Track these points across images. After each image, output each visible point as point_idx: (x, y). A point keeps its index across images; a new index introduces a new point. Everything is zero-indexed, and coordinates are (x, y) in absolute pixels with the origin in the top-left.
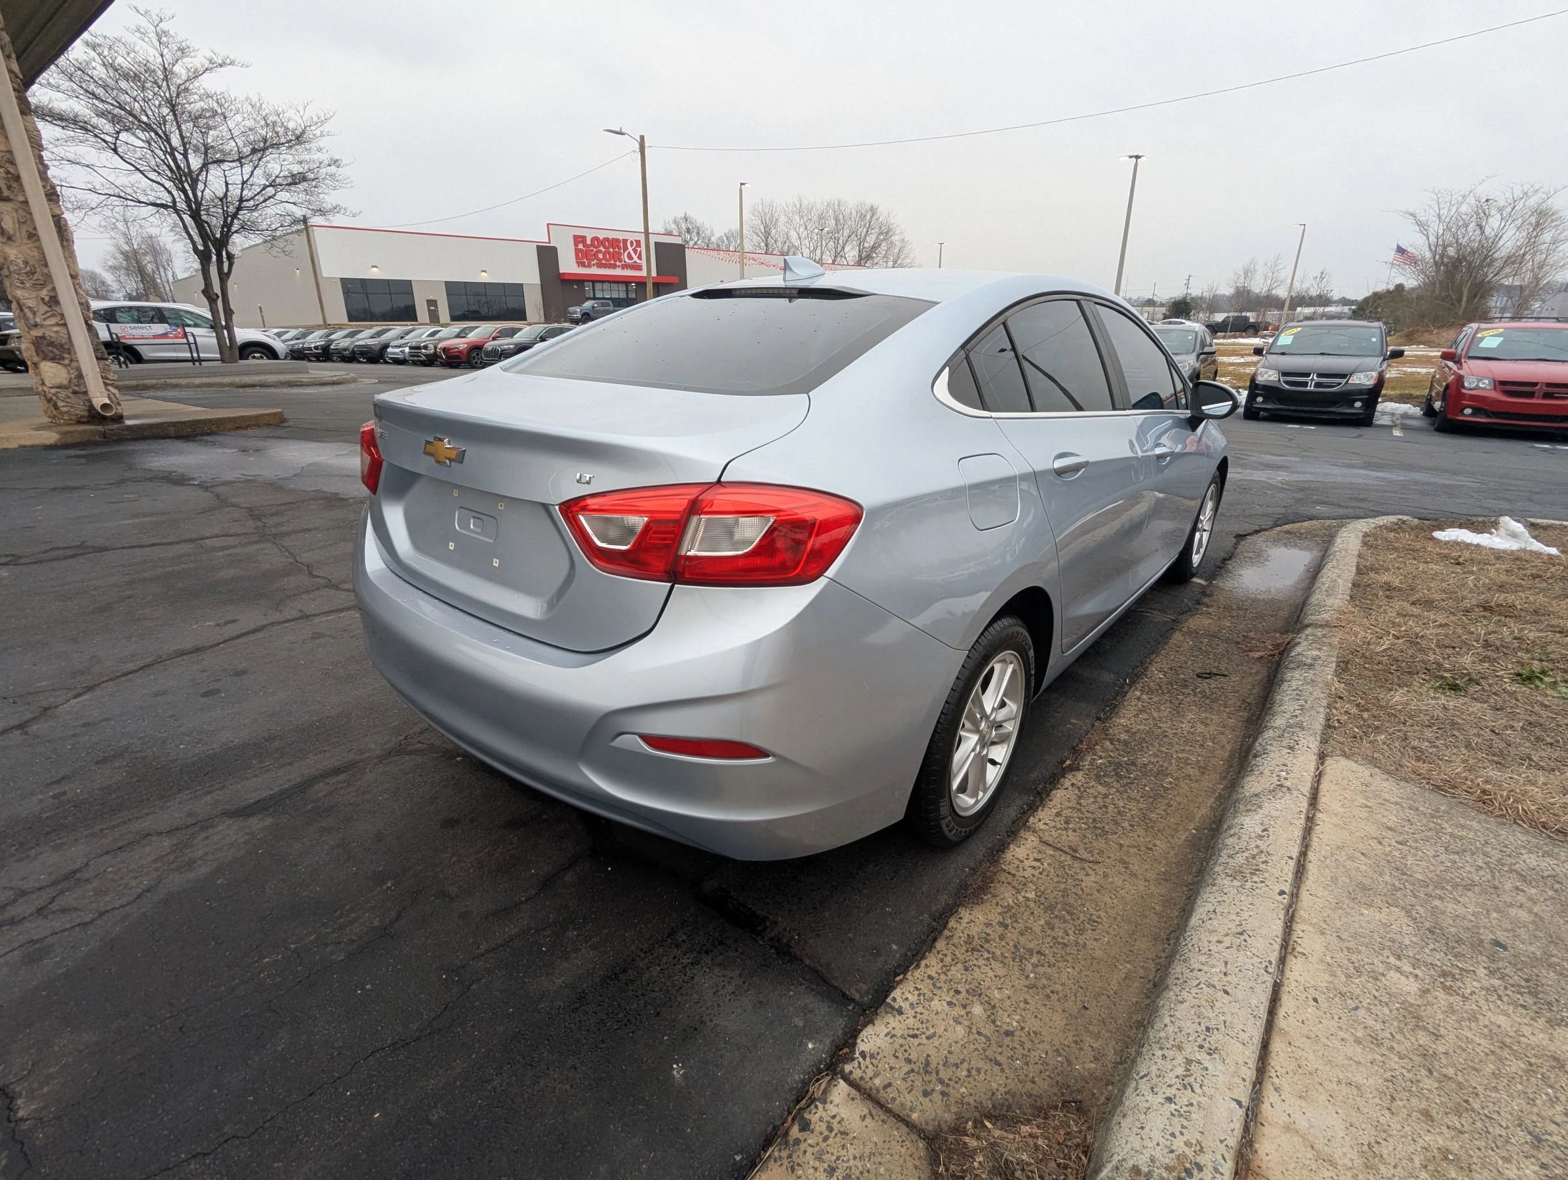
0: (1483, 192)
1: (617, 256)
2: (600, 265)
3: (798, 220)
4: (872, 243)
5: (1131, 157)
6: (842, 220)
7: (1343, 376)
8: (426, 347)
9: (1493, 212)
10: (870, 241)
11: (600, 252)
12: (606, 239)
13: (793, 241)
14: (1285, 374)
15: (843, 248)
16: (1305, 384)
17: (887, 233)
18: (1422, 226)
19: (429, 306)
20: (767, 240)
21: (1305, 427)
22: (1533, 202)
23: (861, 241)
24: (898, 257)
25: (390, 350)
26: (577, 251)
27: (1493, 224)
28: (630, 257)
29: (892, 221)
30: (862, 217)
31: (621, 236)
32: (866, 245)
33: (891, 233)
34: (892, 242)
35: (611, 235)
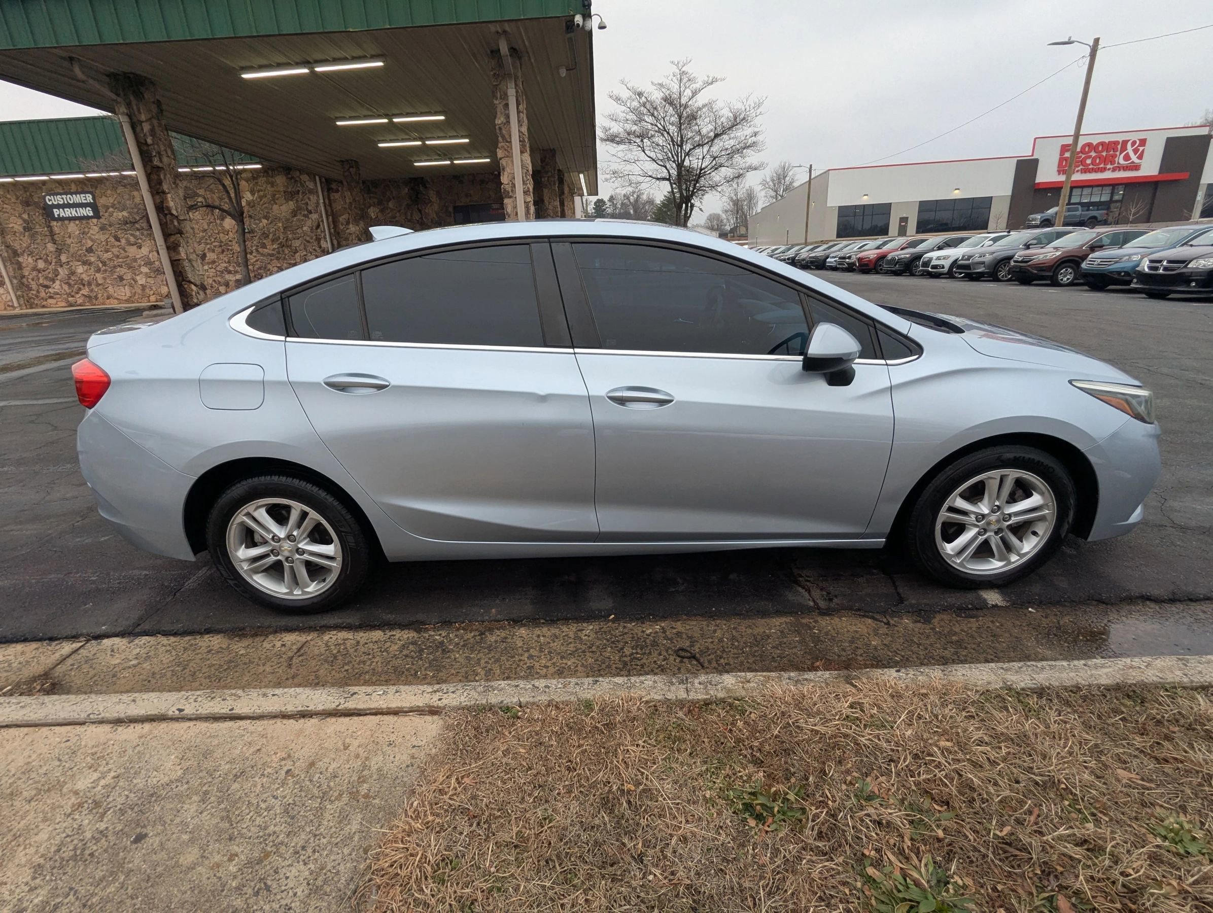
1: (1111, 159)
2: (1086, 171)
8: (849, 258)
11: (1090, 157)
12: (1102, 144)
19: (900, 222)
25: (828, 260)
26: (1062, 159)
28: (1127, 157)
31: (1120, 138)
35: (1106, 139)
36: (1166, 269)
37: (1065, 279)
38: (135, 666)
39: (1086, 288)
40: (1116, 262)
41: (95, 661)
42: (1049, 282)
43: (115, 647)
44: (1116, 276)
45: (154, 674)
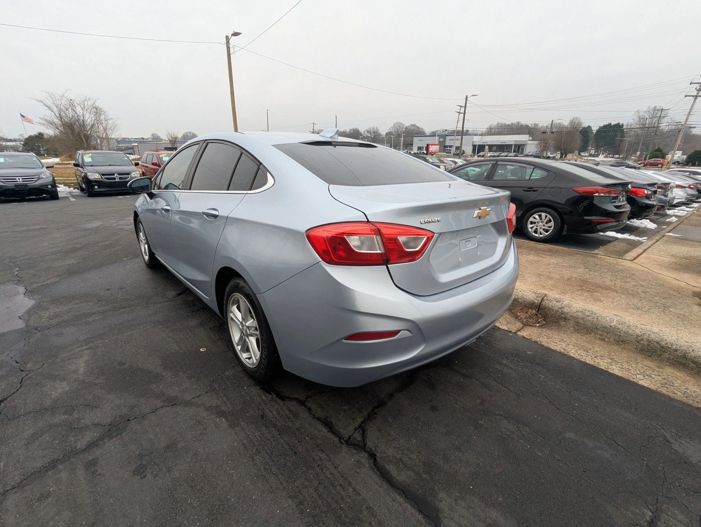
0: (70, 96)
7: (128, 174)
9: (76, 105)
14: (103, 175)
16: (115, 179)
18: (49, 108)
21: (125, 197)
22: (90, 103)
27: (79, 110)
41: (506, 321)
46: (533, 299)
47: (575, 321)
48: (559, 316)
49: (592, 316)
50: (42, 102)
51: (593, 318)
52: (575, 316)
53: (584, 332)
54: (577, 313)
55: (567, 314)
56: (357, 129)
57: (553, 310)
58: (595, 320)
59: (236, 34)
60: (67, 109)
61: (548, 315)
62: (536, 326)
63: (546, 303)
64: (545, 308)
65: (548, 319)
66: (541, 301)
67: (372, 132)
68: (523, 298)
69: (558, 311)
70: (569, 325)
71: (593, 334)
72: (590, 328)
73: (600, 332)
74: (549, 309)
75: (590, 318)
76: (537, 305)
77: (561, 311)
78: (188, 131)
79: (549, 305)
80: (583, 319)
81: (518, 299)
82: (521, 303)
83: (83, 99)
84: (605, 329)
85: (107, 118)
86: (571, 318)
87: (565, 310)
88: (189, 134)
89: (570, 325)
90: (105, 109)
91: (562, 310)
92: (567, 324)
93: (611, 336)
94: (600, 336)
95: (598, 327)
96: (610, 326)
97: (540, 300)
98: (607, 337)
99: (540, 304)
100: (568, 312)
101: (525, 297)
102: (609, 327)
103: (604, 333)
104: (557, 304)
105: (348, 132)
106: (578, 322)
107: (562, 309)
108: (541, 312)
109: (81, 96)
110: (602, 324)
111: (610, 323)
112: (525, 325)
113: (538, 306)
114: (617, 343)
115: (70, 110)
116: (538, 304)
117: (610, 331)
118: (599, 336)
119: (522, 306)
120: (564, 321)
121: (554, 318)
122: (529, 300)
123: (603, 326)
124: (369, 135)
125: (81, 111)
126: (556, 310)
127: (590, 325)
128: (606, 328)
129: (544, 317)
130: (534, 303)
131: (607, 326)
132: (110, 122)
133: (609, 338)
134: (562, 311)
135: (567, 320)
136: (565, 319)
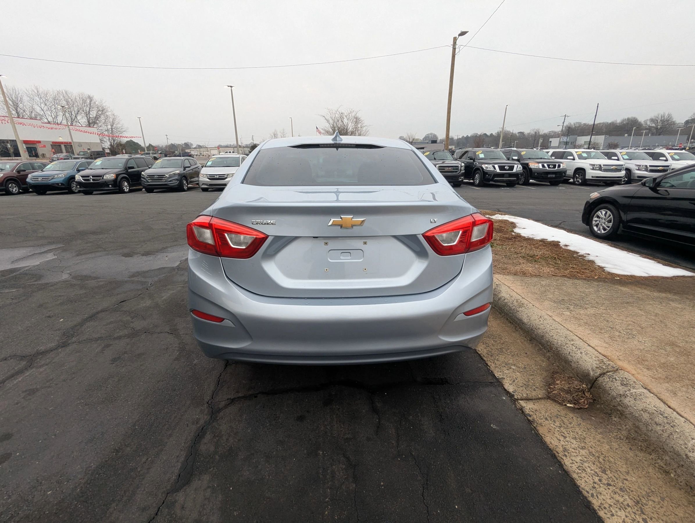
0: (342, 110)
3: (38, 99)
4: (95, 115)
5: (229, 86)
6: (71, 102)
9: (344, 117)
10: (93, 114)
13: (38, 111)
15: (76, 117)
17: (103, 111)
18: (328, 121)
20: (17, 110)
22: (353, 114)
23: (87, 114)
24: (113, 124)
27: (345, 121)
29: (104, 105)
30: (84, 102)
32: (91, 116)
33: (105, 111)
34: (107, 116)
36: (93, 180)
37: (14, 190)
38: (515, 365)
39: (35, 194)
40: (52, 179)
41: (525, 383)
42: (4, 193)
43: (511, 382)
44: (57, 186)
45: (513, 356)
46: (590, 369)
47: (634, 424)
48: (614, 406)
49: (664, 427)
50: (324, 117)
51: (663, 431)
52: (637, 415)
53: (641, 446)
54: (642, 412)
55: (627, 407)
56: (634, 118)
57: (609, 394)
58: (665, 435)
59: (463, 34)
60: (338, 121)
61: (600, 398)
62: (566, 405)
63: (605, 381)
64: (600, 388)
65: (598, 404)
66: (600, 375)
67: (659, 121)
68: (578, 362)
69: (615, 398)
70: (623, 426)
71: (653, 456)
72: (653, 444)
73: (667, 458)
74: (605, 391)
75: (658, 428)
76: (591, 378)
77: (618, 400)
78: (430, 133)
79: (607, 385)
80: (647, 425)
81: (571, 362)
82: (573, 369)
83: (349, 112)
84: (676, 456)
85: (362, 126)
86: (631, 416)
87: (625, 401)
88: (430, 136)
89: (626, 426)
90: (362, 118)
91: (621, 399)
92: (622, 422)
93: (684, 474)
94: (665, 465)
95: (665, 448)
96: (686, 455)
97: (599, 373)
98: (675, 472)
99: (596, 379)
100: (629, 404)
101: (581, 363)
102: (685, 457)
103: (673, 463)
104: (620, 388)
105: (619, 123)
106: (638, 427)
107: (623, 398)
108: (594, 391)
109: (348, 110)
110: (674, 446)
111: (690, 451)
112: (548, 398)
113: (593, 381)
114: (689, 490)
115: (340, 121)
116: (593, 377)
117: (683, 464)
118: (662, 464)
119: (574, 374)
120: (619, 417)
121: (607, 406)
122: (584, 369)
123: (674, 450)
124: (653, 125)
125: (346, 121)
126: (613, 396)
127: (654, 439)
128: (679, 455)
129: (594, 400)
130: (588, 375)
131: (682, 453)
132: (364, 129)
133: (679, 476)
134: (620, 401)
135: (624, 417)
136: (622, 415)
